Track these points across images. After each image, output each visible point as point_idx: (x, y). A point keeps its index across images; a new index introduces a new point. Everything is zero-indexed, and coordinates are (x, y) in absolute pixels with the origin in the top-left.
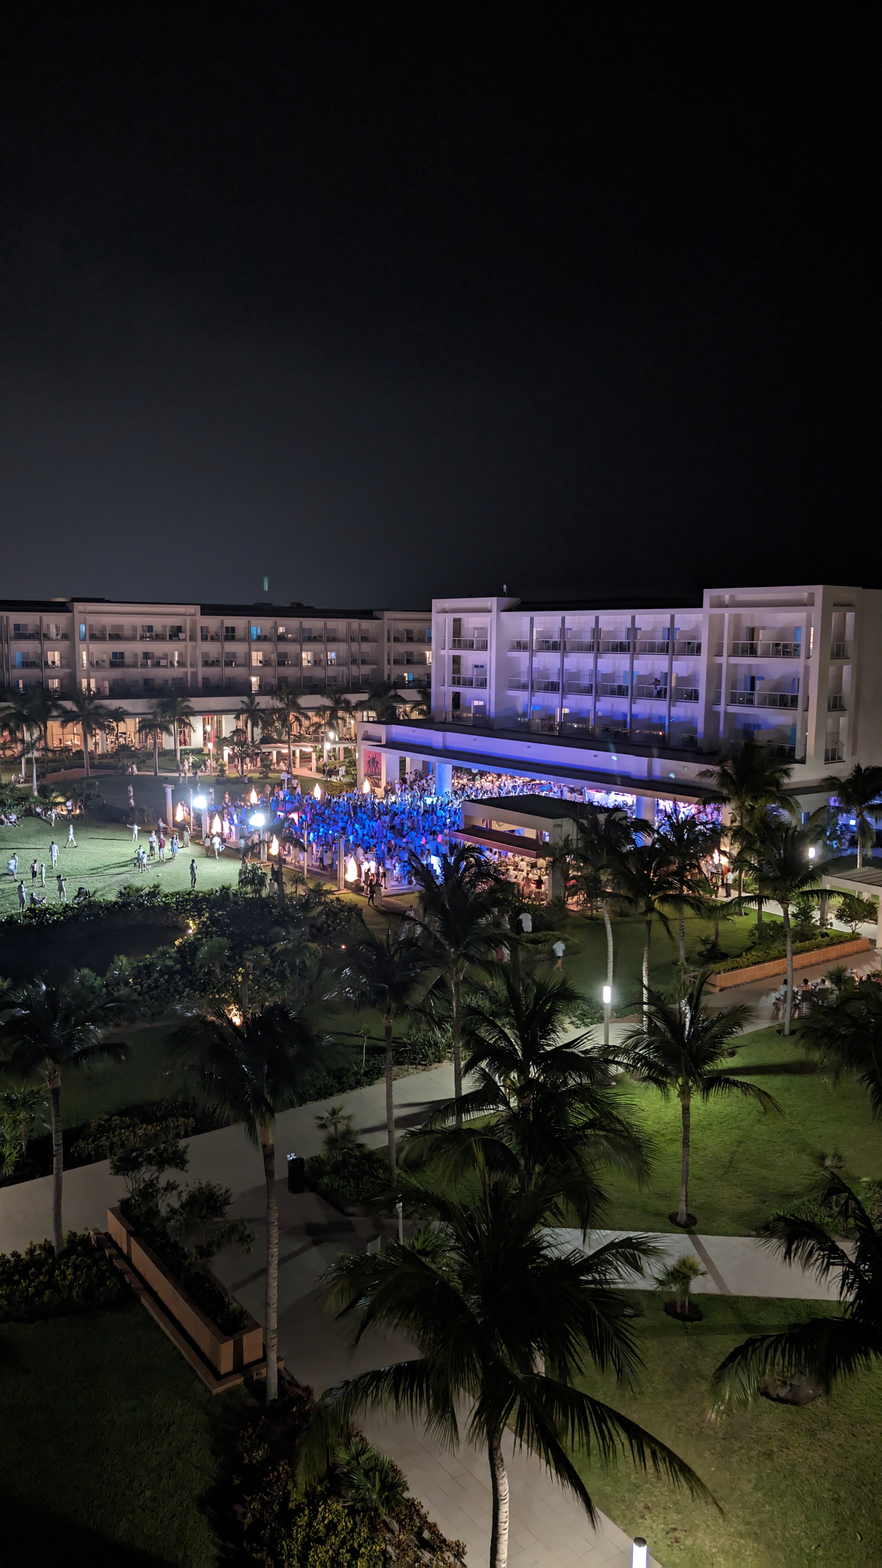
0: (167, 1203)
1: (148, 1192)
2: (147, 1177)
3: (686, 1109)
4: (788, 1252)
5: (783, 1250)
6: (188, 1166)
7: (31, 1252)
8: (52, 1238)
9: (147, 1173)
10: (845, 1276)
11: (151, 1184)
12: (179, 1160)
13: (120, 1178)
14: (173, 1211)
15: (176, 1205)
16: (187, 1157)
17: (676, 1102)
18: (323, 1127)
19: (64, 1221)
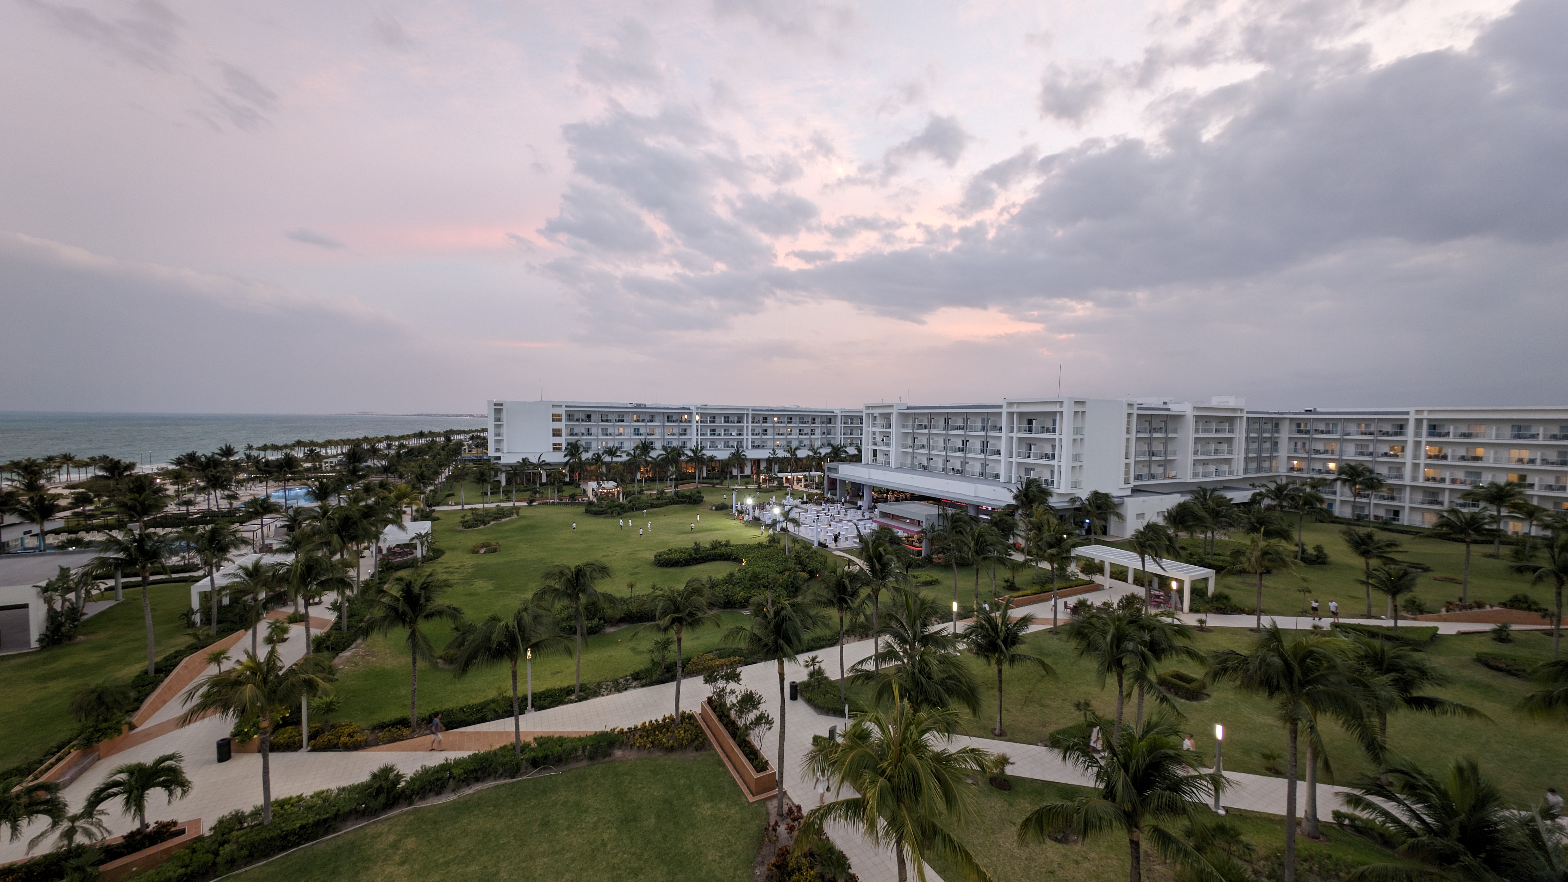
0: (731, 700)
1: (721, 694)
2: (721, 686)
3: (1000, 671)
4: (1065, 757)
5: (1062, 755)
6: (741, 682)
7: (664, 720)
8: (674, 714)
9: (721, 684)
10: (1098, 773)
11: (723, 690)
12: (736, 678)
13: (708, 685)
14: (734, 705)
15: (735, 702)
16: (741, 677)
17: (995, 668)
18: (807, 666)
19: (680, 706)
